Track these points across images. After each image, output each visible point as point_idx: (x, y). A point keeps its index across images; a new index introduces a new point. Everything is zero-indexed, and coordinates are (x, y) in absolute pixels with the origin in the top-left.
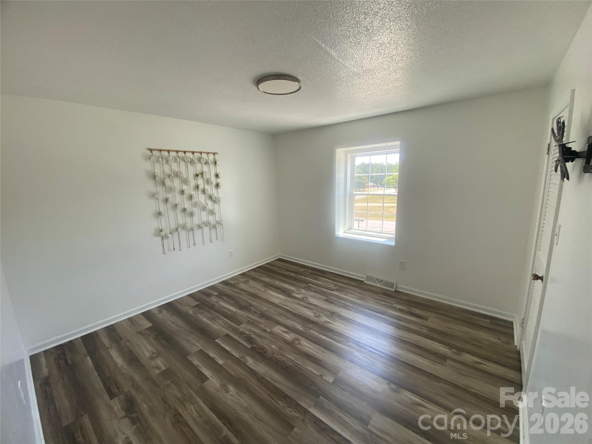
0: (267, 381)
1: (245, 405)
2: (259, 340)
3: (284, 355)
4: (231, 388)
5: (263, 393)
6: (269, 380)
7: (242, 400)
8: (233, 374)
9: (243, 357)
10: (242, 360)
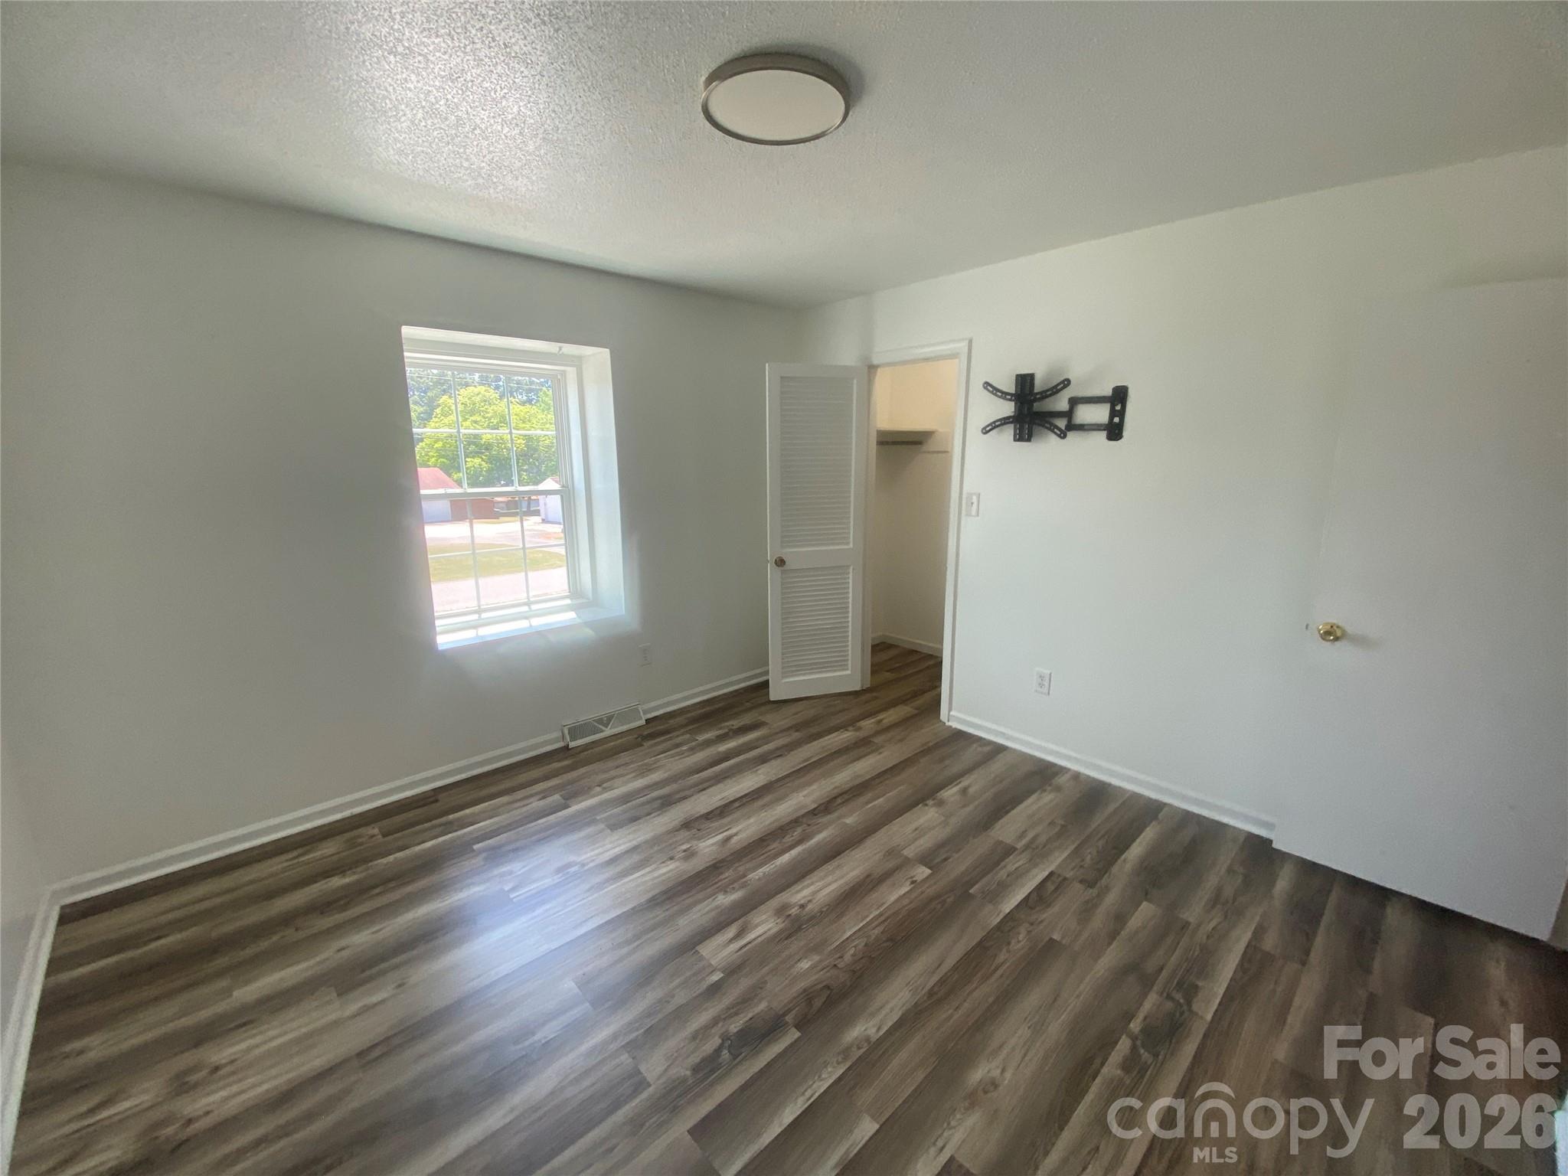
0: (942, 982)
1: (1024, 1032)
2: (763, 1006)
3: (843, 941)
4: (977, 1075)
5: (980, 994)
6: (935, 978)
7: (1013, 1041)
8: (920, 1076)
9: (846, 1053)
10: (857, 1054)
